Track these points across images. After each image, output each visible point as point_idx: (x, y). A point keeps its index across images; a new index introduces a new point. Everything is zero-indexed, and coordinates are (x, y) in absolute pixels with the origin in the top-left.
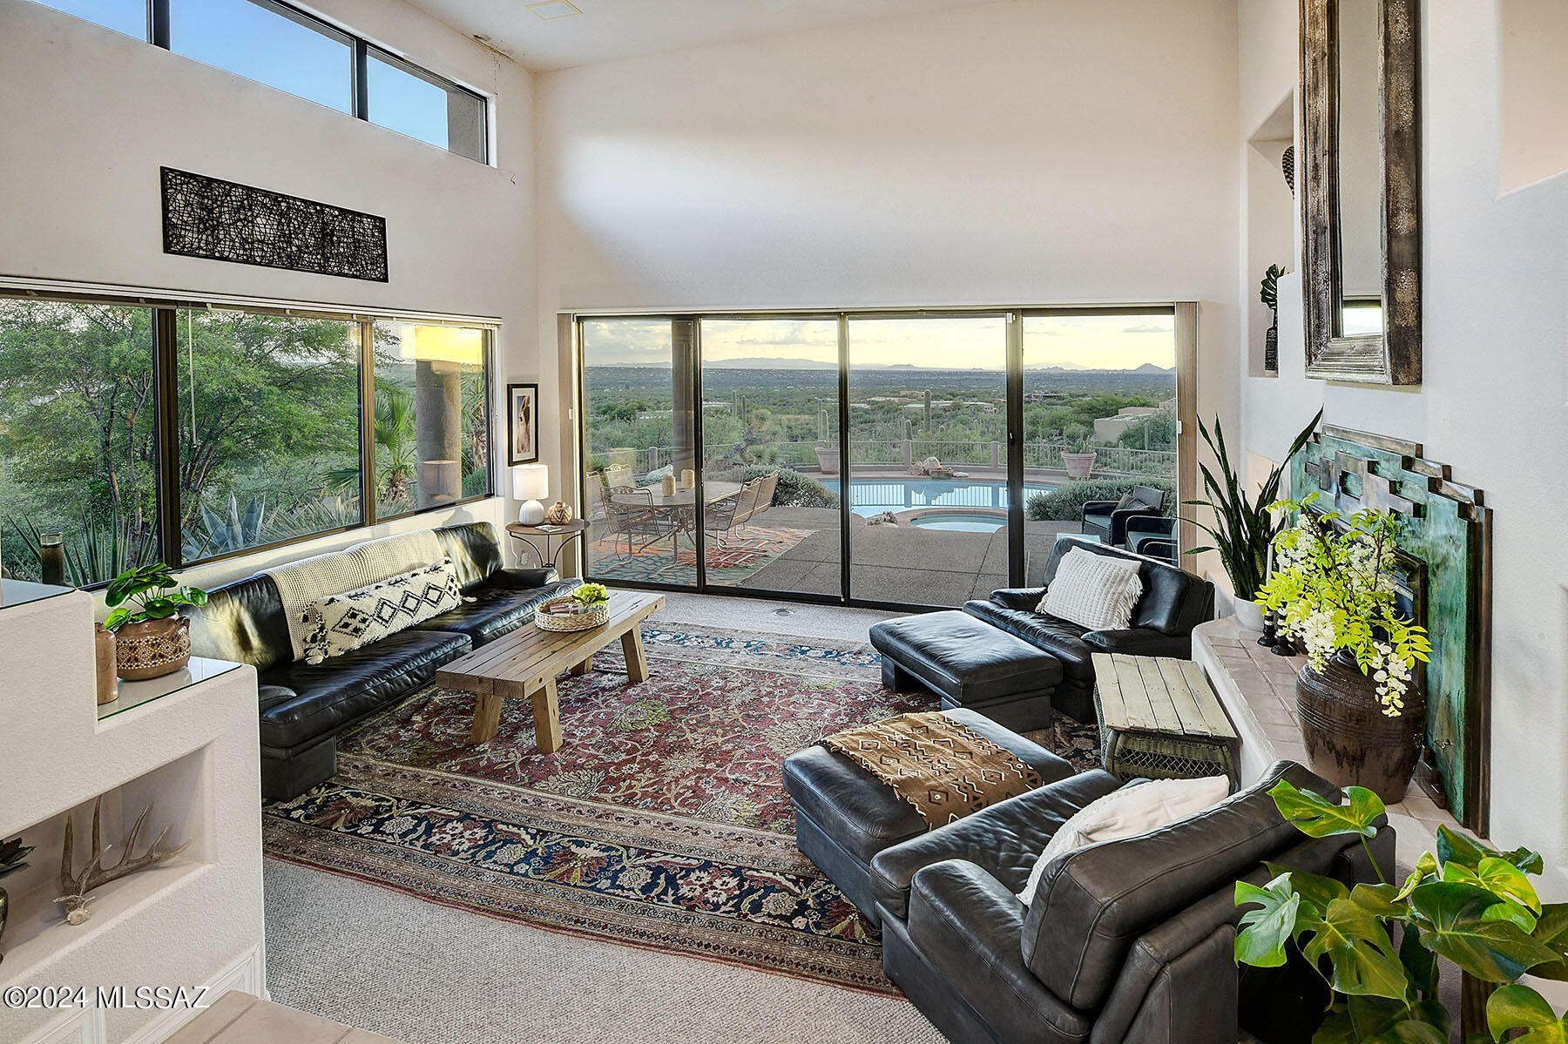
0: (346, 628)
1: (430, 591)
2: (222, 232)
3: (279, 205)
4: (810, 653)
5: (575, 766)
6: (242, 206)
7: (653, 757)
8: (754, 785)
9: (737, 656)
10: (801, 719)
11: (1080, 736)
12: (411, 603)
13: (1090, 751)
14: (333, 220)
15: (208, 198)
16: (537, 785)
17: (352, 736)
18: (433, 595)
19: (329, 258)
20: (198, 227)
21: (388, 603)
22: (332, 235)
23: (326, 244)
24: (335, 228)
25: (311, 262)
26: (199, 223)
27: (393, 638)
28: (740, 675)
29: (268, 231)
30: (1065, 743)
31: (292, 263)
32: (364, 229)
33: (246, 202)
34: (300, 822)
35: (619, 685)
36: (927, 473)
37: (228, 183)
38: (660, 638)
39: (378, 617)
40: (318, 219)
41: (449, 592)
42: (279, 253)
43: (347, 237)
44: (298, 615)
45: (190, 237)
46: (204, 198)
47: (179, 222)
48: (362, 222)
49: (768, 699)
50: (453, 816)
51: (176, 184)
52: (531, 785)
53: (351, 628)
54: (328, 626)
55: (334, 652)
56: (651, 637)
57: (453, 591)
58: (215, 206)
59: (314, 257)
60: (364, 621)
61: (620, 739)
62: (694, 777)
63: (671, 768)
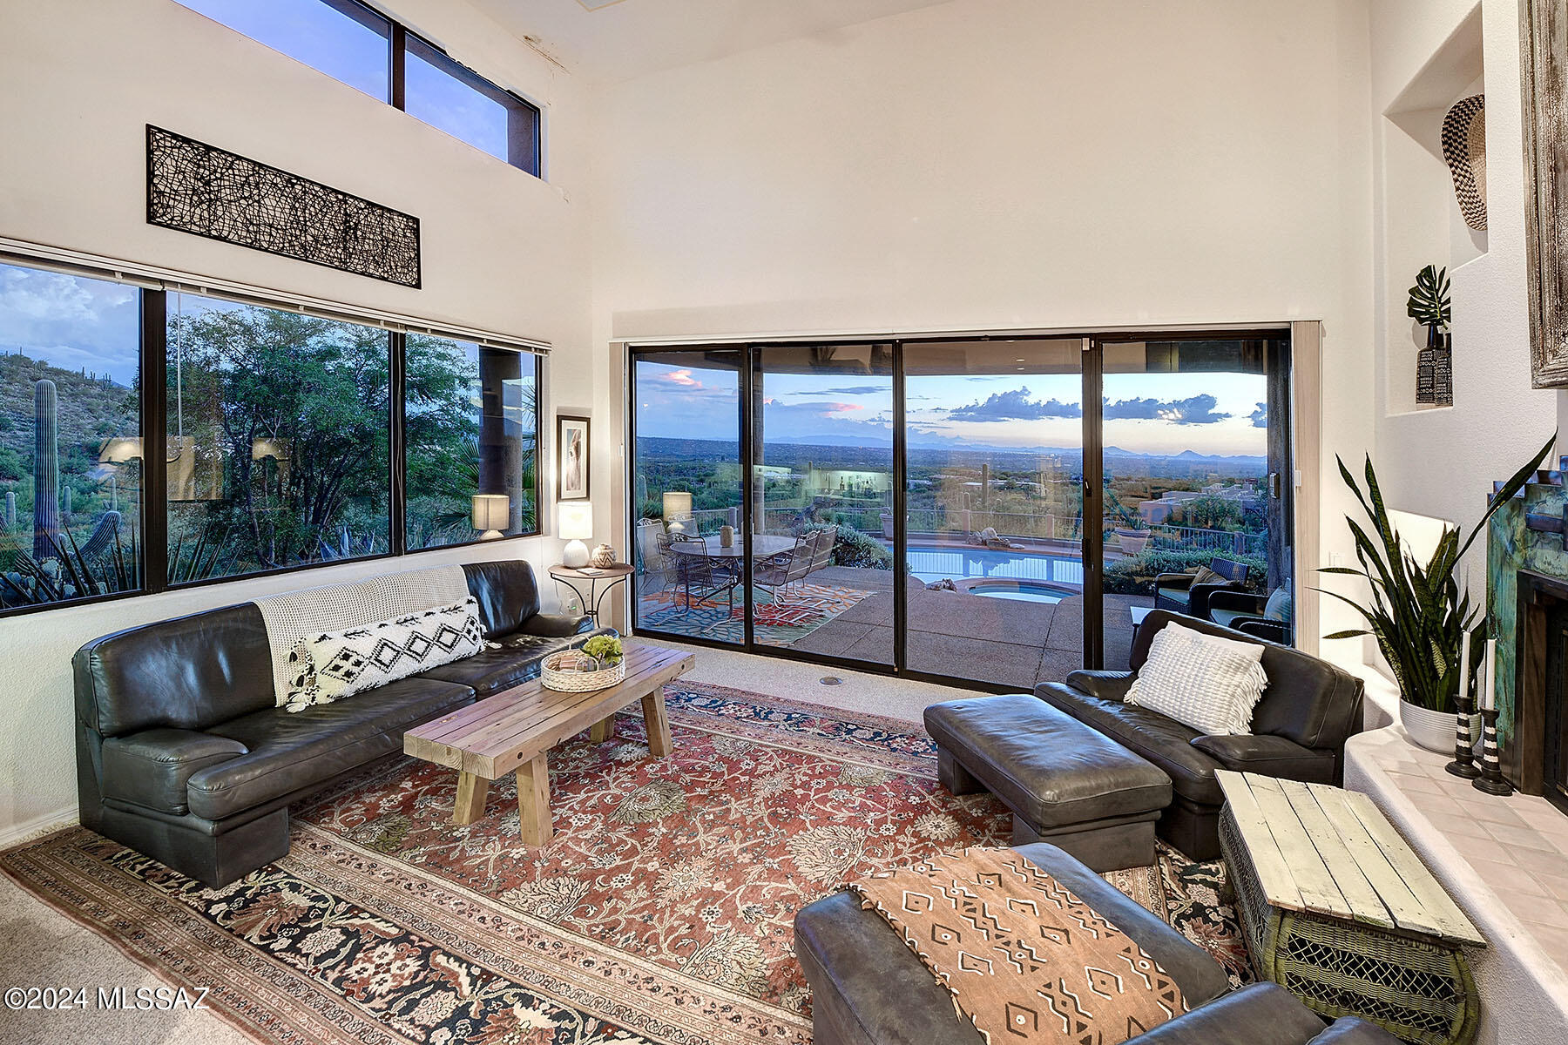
0: (337, 671)
1: (445, 633)
2: (220, 208)
3: (293, 187)
4: (857, 734)
5: (557, 871)
6: (247, 182)
7: (654, 865)
8: (769, 924)
9: (775, 731)
10: (839, 825)
11: (1197, 883)
12: (419, 646)
13: (1215, 909)
14: (357, 213)
15: (204, 168)
16: (507, 896)
17: (327, 803)
18: (448, 638)
19: (352, 254)
20: (191, 199)
21: (390, 644)
22: (356, 229)
23: (348, 238)
24: (359, 222)
25: (329, 256)
26: (192, 195)
27: (394, 686)
28: (775, 757)
29: (278, 214)
30: (1179, 892)
31: (306, 254)
32: (394, 227)
33: (251, 178)
34: (215, 922)
35: (638, 760)
36: (984, 543)
37: (231, 155)
38: (695, 702)
39: (376, 660)
40: (340, 209)
41: (467, 635)
42: (290, 241)
43: (373, 234)
44: (285, 652)
45: (181, 209)
46: (199, 167)
47: (168, 190)
48: (392, 219)
49: (802, 792)
50: (389, 934)
51: (165, 147)
52: (496, 895)
53: (342, 671)
54: (318, 669)
55: (321, 698)
56: (686, 701)
57: (472, 634)
58: (213, 177)
59: (333, 250)
60: (358, 663)
61: (621, 835)
62: (695, 903)
63: (670, 884)
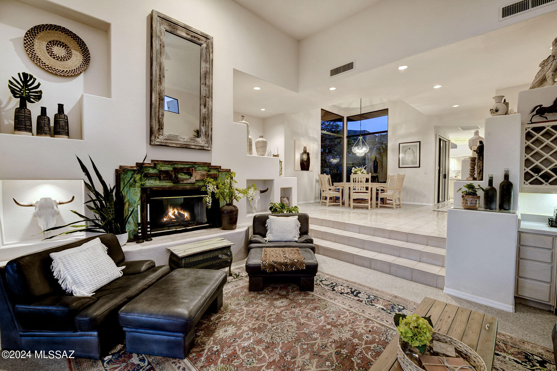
63: (347, 332)
